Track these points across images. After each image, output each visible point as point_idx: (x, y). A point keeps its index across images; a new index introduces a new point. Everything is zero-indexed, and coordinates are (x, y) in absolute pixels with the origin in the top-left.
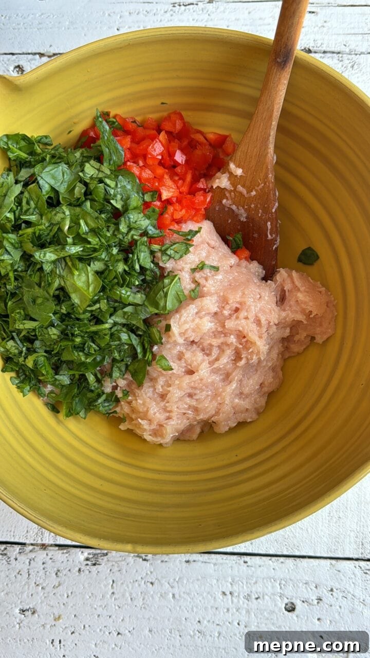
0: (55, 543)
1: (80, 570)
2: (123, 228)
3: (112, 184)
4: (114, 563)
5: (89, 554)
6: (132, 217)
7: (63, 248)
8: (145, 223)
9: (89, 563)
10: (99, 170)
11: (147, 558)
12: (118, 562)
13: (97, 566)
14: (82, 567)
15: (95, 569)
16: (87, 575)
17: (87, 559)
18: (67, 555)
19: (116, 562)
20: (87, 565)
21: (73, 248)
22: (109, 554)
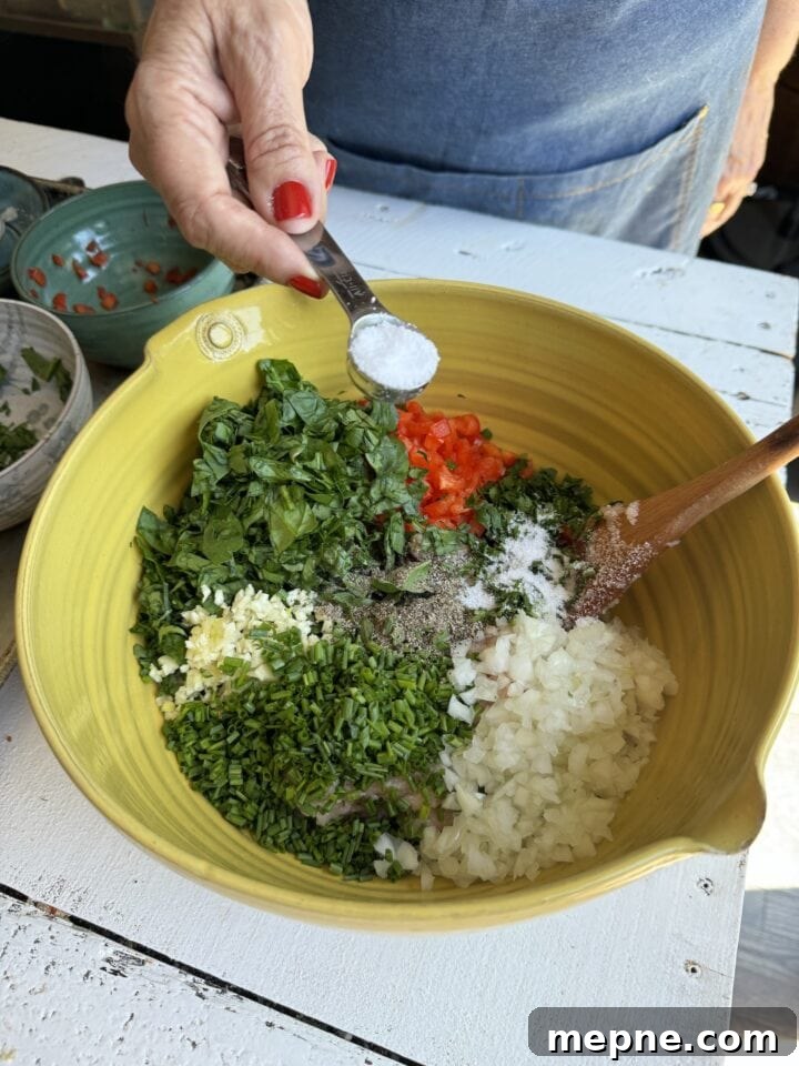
0: (72, 913)
1: (87, 975)
2: (375, 493)
3: (375, 440)
4: (148, 982)
5: (116, 953)
6: (390, 482)
7: (288, 467)
8: (405, 498)
9: (108, 966)
10: (363, 420)
11: (204, 993)
12: (156, 984)
13: (119, 977)
14: (93, 971)
15: (112, 981)
16: (95, 988)
17: (109, 960)
18: (81, 940)
19: (152, 982)
20: (104, 969)
21: (299, 473)
22: (147, 964)
